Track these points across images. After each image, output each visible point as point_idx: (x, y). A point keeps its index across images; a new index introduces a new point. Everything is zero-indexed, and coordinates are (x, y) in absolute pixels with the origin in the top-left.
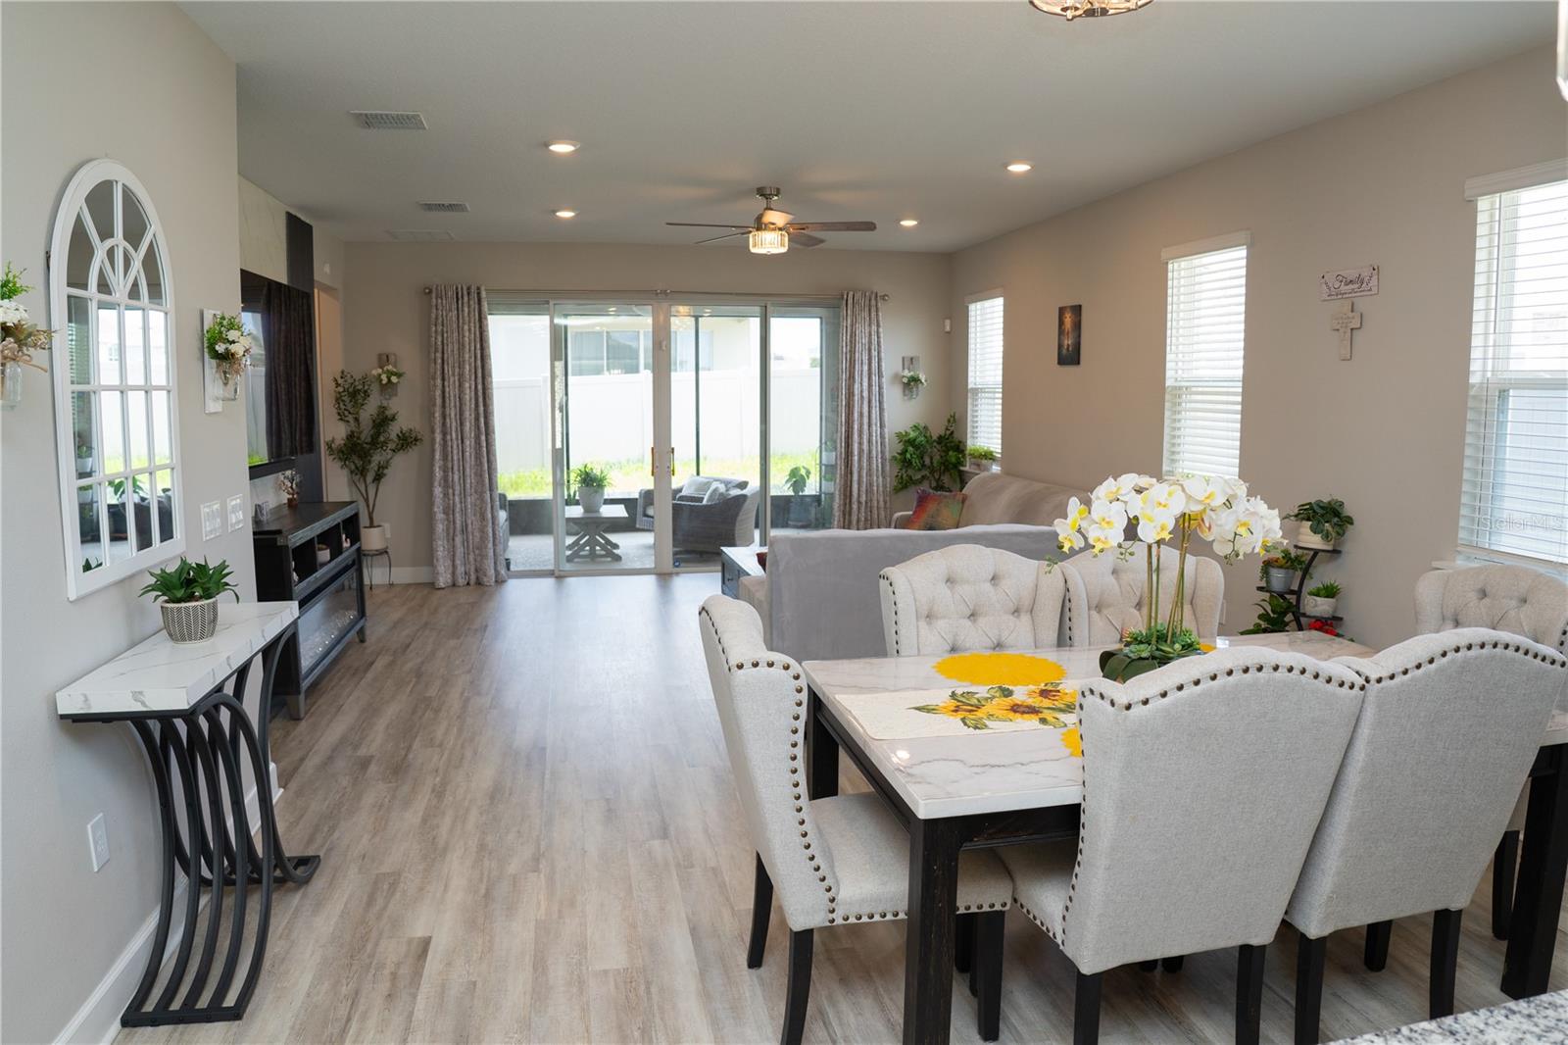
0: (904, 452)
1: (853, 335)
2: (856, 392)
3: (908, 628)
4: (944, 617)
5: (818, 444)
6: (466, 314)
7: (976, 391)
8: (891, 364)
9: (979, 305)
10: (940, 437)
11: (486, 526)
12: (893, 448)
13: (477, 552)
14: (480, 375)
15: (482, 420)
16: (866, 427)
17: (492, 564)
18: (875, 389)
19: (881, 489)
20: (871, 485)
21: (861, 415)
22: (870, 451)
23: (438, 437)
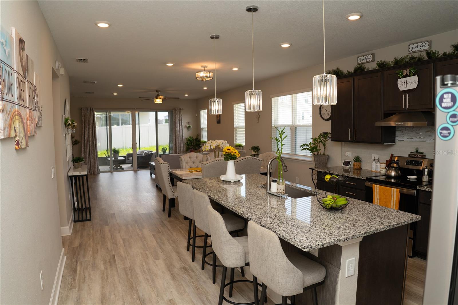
0: (187, 142)
1: (176, 117)
2: (177, 130)
3: (184, 165)
4: (189, 163)
5: (169, 142)
6: (90, 114)
7: (202, 129)
8: (184, 123)
9: (202, 111)
10: (195, 139)
11: (95, 161)
12: (185, 141)
13: (93, 167)
14: (93, 127)
15: (94, 137)
16: (179, 137)
17: (97, 170)
18: (181, 129)
19: (183, 150)
20: (181, 149)
21: (178, 134)
22: (180, 142)
23: (83, 141)
